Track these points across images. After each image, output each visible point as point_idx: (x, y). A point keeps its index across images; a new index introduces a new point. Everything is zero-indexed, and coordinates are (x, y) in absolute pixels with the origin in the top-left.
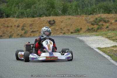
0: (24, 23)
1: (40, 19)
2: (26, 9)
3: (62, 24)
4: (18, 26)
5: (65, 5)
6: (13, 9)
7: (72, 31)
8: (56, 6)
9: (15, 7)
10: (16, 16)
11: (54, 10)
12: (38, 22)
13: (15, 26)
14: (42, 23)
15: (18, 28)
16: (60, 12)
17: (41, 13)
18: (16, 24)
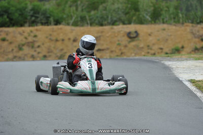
1: (112, 28)
2: (89, 12)
3: (151, 38)
4: (75, 41)
5: (157, 6)
6: (67, 11)
7: (167, 50)
8: (141, 6)
9: (70, 6)
10: (71, 22)
11: (137, 13)
12: (110, 33)
13: (69, 39)
14: (116, 37)
15: (75, 44)
16: (148, 17)
17: (115, 19)
18: (72, 36)
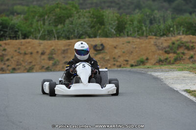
0: (53, 48)
2: (56, 26)
3: (116, 51)
4: (43, 54)
5: (120, 20)
6: (34, 25)
7: (132, 62)
8: (106, 20)
9: (38, 21)
10: (39, 35)
11: (103, 27)
13: (37, 52)
15: (43, 57)
16: (113, 30)
17: (81, 32)
18: (40, 50)
